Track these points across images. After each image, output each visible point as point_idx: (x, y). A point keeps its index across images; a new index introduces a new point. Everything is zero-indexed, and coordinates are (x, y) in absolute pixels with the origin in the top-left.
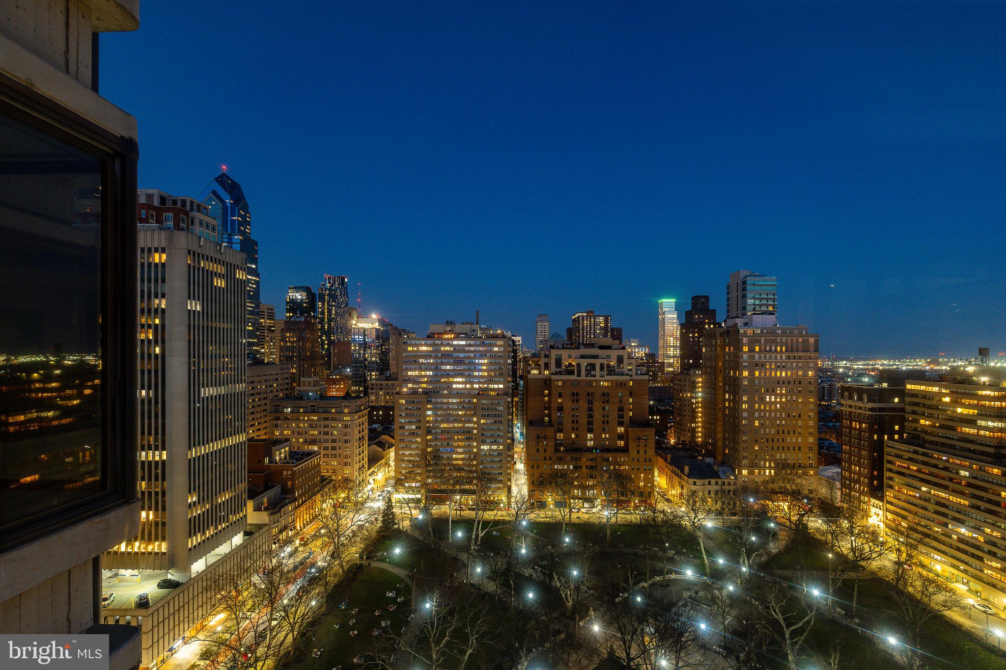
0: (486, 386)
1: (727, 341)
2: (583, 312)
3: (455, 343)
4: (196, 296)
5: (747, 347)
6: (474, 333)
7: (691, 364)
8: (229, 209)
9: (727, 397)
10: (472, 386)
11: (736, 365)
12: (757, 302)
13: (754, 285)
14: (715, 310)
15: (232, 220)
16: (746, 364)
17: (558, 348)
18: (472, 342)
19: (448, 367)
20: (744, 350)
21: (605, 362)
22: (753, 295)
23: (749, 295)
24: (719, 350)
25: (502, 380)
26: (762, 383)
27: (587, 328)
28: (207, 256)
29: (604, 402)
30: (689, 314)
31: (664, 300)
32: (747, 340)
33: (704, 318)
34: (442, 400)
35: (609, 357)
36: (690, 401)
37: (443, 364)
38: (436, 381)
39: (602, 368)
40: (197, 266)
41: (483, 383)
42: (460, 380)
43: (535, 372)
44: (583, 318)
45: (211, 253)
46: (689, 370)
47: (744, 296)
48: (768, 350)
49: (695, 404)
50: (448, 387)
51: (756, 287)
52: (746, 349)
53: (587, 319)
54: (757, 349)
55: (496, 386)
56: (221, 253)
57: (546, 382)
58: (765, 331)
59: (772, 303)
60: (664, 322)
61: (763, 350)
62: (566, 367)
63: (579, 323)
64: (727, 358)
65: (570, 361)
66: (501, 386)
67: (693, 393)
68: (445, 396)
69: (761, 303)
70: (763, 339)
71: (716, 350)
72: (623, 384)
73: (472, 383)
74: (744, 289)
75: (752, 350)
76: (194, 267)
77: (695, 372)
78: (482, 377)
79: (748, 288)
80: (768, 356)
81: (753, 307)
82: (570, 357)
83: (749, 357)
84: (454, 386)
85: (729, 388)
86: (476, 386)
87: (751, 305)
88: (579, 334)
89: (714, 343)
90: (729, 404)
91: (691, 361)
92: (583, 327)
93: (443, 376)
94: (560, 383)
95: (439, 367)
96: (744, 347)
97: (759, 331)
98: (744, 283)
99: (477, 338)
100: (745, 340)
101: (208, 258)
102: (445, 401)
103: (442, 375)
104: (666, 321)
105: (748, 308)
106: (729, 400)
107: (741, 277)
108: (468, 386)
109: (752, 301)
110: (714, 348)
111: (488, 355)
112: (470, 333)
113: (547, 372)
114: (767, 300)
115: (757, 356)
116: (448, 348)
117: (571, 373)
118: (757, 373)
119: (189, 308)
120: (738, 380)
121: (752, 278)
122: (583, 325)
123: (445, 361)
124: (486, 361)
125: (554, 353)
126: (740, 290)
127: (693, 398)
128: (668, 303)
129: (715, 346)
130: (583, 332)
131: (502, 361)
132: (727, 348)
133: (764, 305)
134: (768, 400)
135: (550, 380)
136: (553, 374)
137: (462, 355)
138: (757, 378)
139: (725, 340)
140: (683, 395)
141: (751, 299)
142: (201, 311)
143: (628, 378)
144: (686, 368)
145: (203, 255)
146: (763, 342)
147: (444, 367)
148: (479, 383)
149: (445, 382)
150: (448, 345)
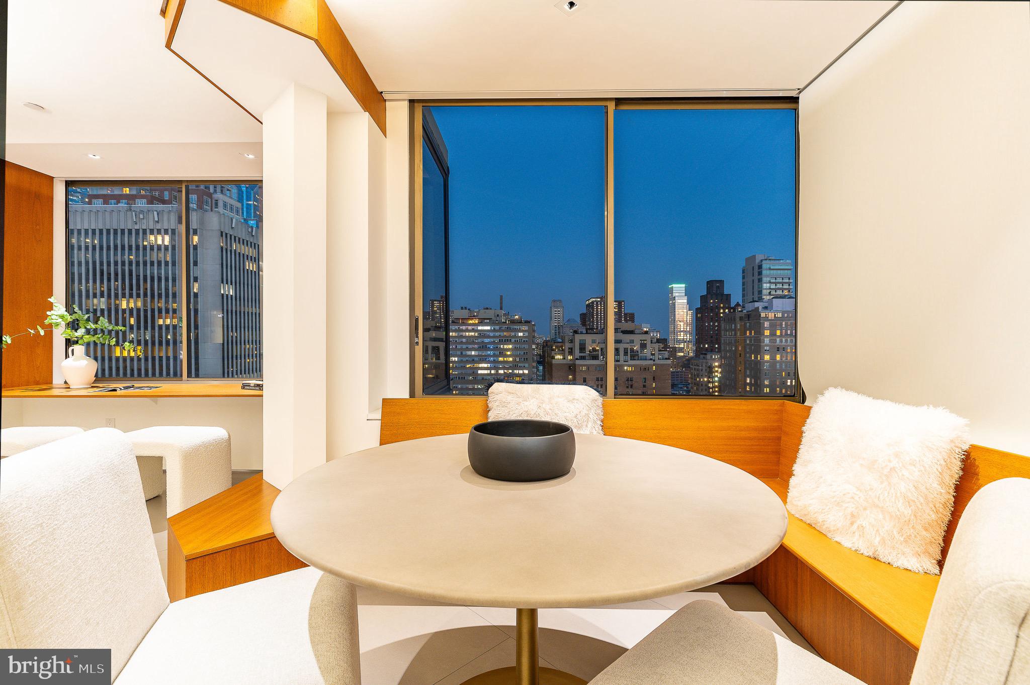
0: (510, 371)
1: (748, 324)
2: (597, 298)
3: (480, 328)
4: (229, 281)
5: (768, 331)
6: (498, 318)
7: (707, 349)
8: (245, 192)
9: (748, 381)
10: (497, 371)
11: (757, 348)
12: (773, 286)
13: (770, 269)
14: (730, 294)
15: (247, 204)
16: (768, 348)
17: (582, 333)
18: (497, 327)
19: (473, 353)
20: (766, 334)
21: (628, 346)
22: (768, 279)
23: (765, 279)
24: (738, 334)
25: (527, 365)
26: (784, 367)
27: (601, 313)
28: (239, 239)
29: (627, 387)
30: (704, 299)
31: (673, 285)
32: (768, 324)
33: (719, 303)
34: (467, 386)
35: (632, 341)
36: (707, 385)
37: (468, 349)
38: (462, 366)
39: (626, 353)
40: (229, 249)
41: (508, 369)
42: (485, 365)
43: (559, 357)
44: (597, 304)
45: (243, 235)
46: (706, 354)
47: (760, 280)
48: (789, 333)
49: (712, 388)
50: (474, 373)
51: (772, 271)
52: (767, 333)
53: (601, 304)
54: (778, 333)
55: (521, 372)
56: (253, 236)
57: (570, 367)
58: (786, 315)
59: (787, 287)
60: (675, 307)
61: (784, 334)
62: (590, 352)
63: (593, 308)
64: (748, 342)
65: (594, 346)
66: (526, 372)
67: (709, 377)
68: (471, 382)
69: (777, 287)
70: (784, 323)
71: (735, 334)
72: (646, 369)
73: (497, 369)
74: (760, 273)
75: (773, 334)
76: (227, 249)
77: (711, 357)
78: (507, 362)
79: (764, 272)
80: (789, 340)
81: (768, 291)
82: (594, 341)
83: (770, 341)
84: (480, 372)
85: (750, 372)
86: (501, 372)
87: (766, 289)
88: (593, 319)
89: (733, 328)
90: (751, 388)
91: (706, 346)
92: (597, 313)
93: (468, 362)
94: (584, 368)
95: (464, 353)
96: (766, 331)
97: (780, 315)
98: (760, 267)
99: (500, 323)
100: (766, 324)
101: (240, 241)
102: (470, 386)
103: (467, 360)
104: (676, 306)
105: (764, 292)
106: (750, 384)
107: (757, 261)
108: (493, 372)
109: (768, 285)
110: (733, 332)
111: (513, 340)
112: (494, 318)
113: (570, 357)
114: (783, 284)
115: (778, 340)
116: (473, 334)
117: (595, 358)
118: (778, 357)
119: (222, 292)
120: (760, 364)
121: (768, 262)
122: (597, 310)
123: (470, 346)
124: (510, 346)
125: (578, 338)
126: (756, 273)
127: (709, 382)
128: (679, 288)
129: (735, 330)
130: (597, 317)
131: (526, 346)
132: (748, 332)
133: (779, 289)
134: (789, 384)
135: (574, 365)
136: (577, 359)
137: (486, 340)
138: (778, 362)
139: (745, 324)
140: (700, 380)
141: (766, 283)
142: (234, 295)
143: (651, 362)
144: (700, 352)
145: (235, 237)
146: (784, 326)
147: (469, 353)
148: (504, 368)
149: (470, 367)
150: (473, 330)
